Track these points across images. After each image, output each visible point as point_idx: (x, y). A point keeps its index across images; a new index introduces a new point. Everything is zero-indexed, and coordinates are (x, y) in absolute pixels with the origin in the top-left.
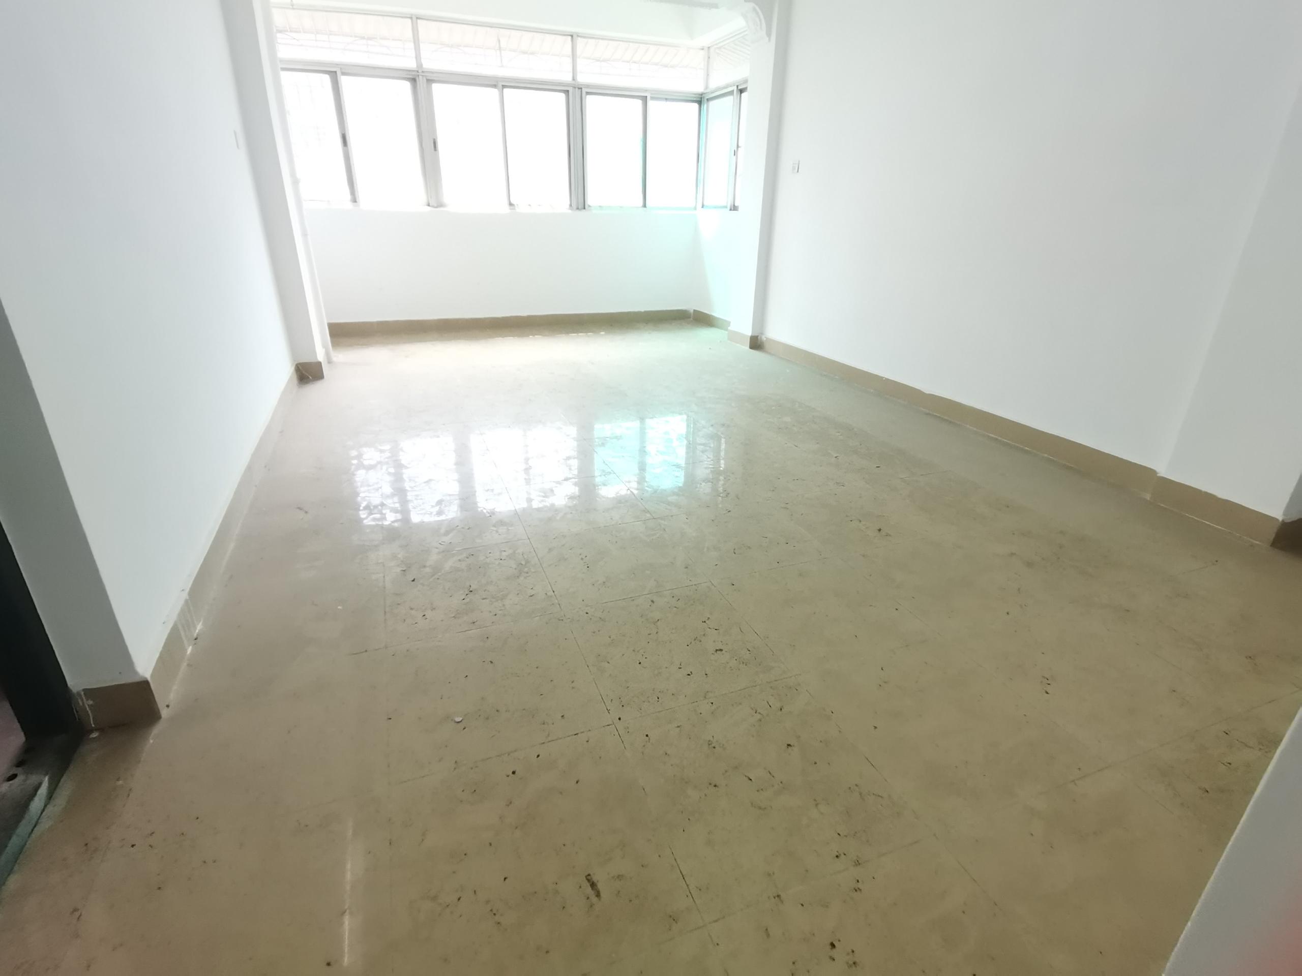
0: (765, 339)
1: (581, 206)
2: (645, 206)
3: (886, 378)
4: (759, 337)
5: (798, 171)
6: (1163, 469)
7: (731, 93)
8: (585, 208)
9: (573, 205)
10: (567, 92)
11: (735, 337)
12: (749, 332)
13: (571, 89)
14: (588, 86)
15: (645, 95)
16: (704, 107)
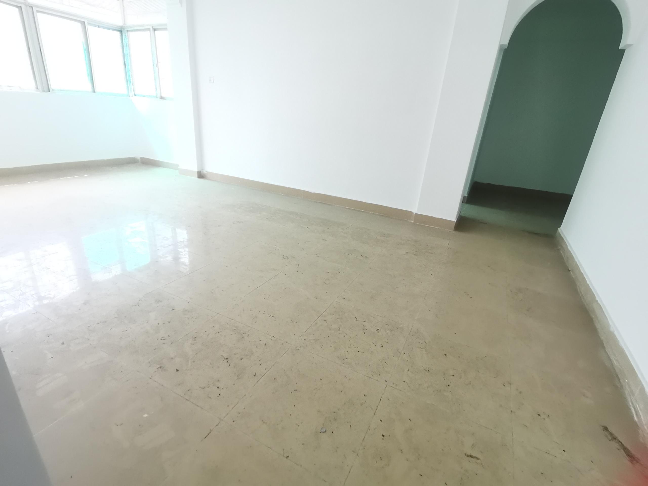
0: (206, 172)
1: (46, 89)
2: (94, 92)
3: (289, 188)
4: (202, 172)
5: (213, 82)
6: (415, 210)
7: (149, 30)
8: (49, 91)
9: (39, 88)
10: (20, 8)
11: (185, 172)
12: (196, 170)
13: (23, 6)
14: (37, 6)
15: (84, 21)
16: (125, 35)
